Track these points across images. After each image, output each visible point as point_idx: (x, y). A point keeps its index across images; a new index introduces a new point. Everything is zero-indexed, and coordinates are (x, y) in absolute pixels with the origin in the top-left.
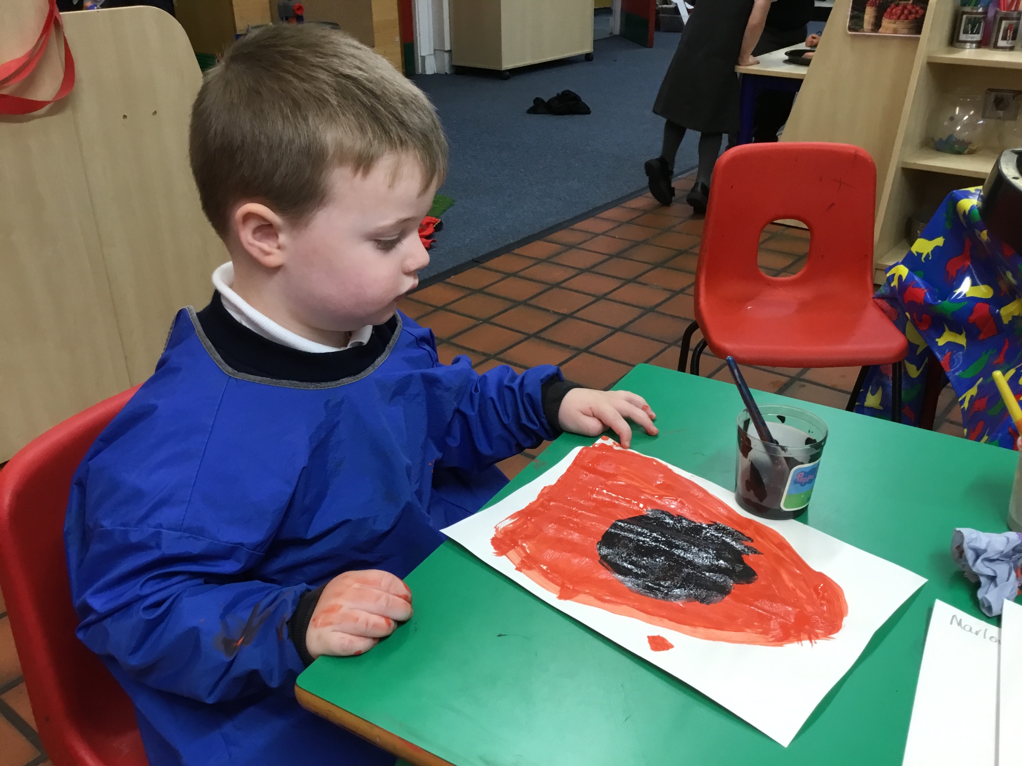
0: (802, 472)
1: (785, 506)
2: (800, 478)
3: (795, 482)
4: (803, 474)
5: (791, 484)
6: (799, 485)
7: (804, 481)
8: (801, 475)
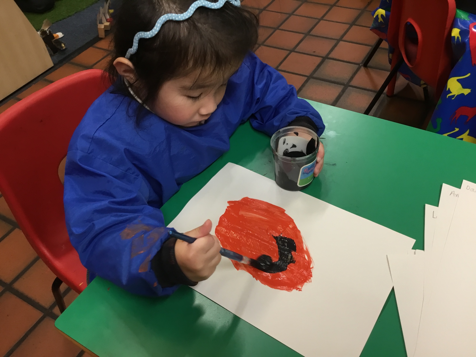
0: (307, 168)
1: (299, 184)
2: (306, 171)
3: (303, 173)
4: (307, 169)
5: (301, 175)
6: (306, 174)
7: (308, 172)
8: (306, 170)
